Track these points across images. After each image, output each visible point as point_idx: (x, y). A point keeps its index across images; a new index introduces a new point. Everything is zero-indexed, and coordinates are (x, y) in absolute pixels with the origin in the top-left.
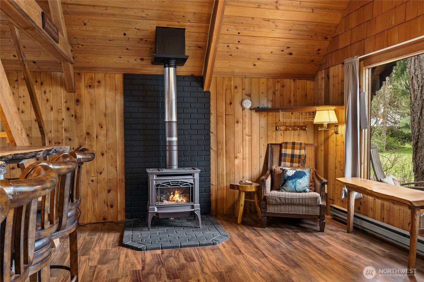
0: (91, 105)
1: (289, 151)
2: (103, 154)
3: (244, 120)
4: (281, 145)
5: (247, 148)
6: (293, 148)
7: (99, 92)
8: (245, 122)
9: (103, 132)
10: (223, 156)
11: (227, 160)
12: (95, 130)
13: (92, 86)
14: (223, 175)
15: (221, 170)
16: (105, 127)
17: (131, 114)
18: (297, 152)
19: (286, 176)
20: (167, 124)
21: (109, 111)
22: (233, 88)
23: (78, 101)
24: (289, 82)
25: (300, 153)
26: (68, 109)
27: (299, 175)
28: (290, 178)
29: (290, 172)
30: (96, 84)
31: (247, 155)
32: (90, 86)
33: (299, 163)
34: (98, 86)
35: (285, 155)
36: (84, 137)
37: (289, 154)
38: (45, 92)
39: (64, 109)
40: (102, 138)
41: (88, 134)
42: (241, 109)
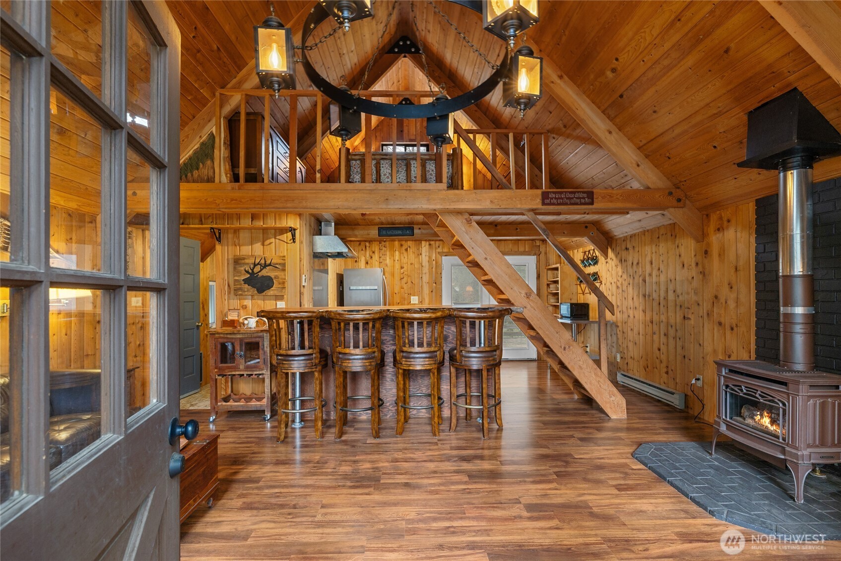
0: (720, 255)
2: (732, 329)
7: (730, 234)
9: (733, 296)
12: (725, 292)
13: (721, 229)
16: (735, 287)
17: (765, 265)
20: (781, 280)
21: (741, 263)
23: (706, 252)
26: (697, 264)
30: (725, 223)
32: (719, 230)
34: (728, 227)
36: (711, 301)
38: (678, 246)
39: (693, 265)
40: (732, 304)
41: (716, 297)
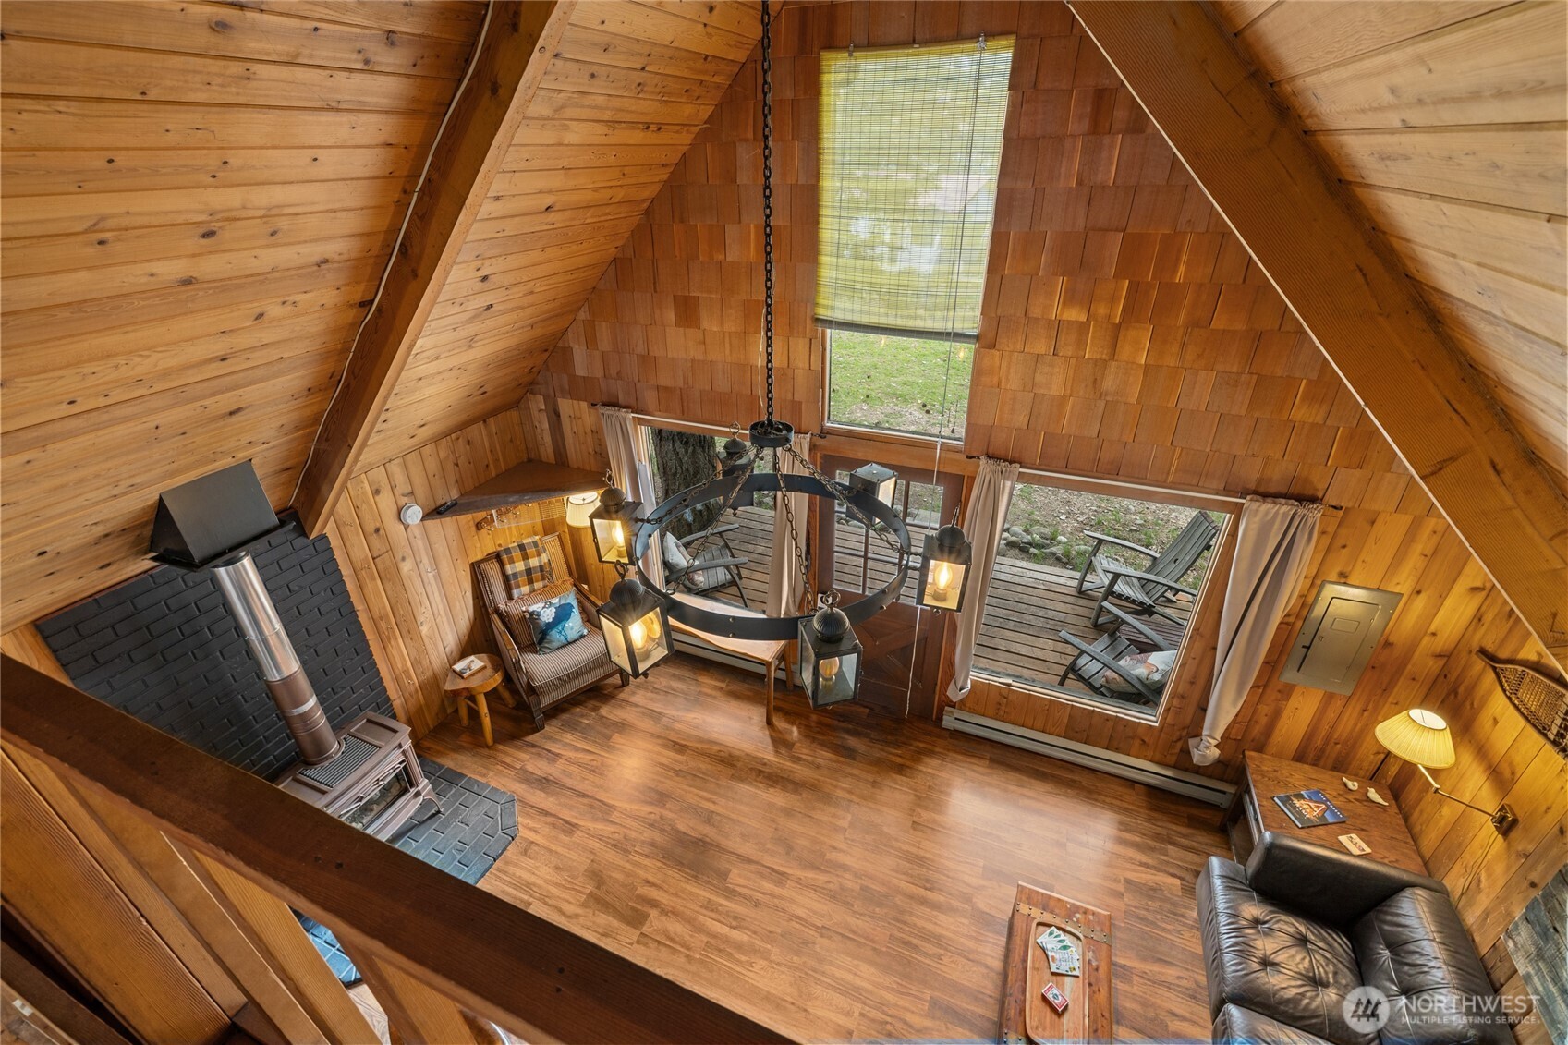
1: (520, 566)
3: (415, 548)
4: (497, 557)
5: (437, 594)
6: (525, 557)
8: (419, 550)
10: (396, 639)
11: (406, 639)
14: (408, 669)
15: (400, 666)
18: (534, 562)
19: (542, 625)
22: (370, 494)
24: (476, 431)
25: (540, 562)
27: (563, 614)
28: (550, 626)
29: (547, 615)
31: (441, 607)
33: (543, 579)
35: (515, 575)
37: (521, 572)
42: (402, 526)
